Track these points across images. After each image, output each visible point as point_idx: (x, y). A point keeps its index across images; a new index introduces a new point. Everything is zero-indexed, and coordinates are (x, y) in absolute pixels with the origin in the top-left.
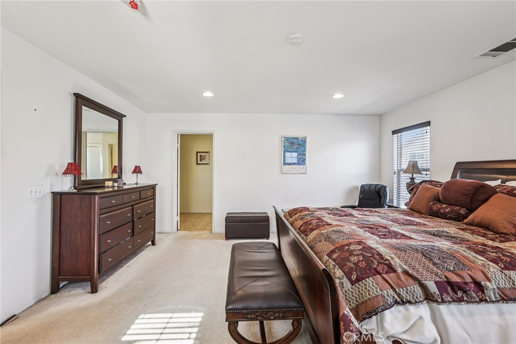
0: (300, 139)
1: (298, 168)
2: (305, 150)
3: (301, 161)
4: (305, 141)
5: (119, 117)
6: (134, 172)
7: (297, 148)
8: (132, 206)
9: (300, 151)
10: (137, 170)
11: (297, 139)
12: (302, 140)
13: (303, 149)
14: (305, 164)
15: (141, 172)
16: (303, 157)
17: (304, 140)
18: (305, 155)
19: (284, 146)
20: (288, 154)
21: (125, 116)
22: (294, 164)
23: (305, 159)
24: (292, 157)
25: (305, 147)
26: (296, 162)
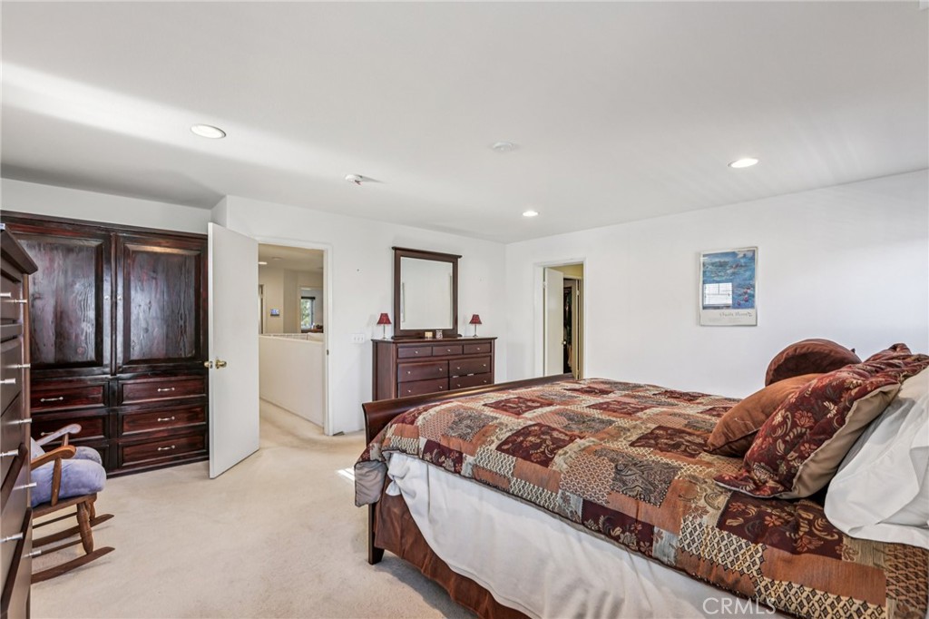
0: (741, 255)
1: (737, 314)
2: (752, 277)
3: (744, 299)
4: (753, 259)
5: (453, 259)
6: (472, 322)
7: (734, 274)
8: (448, 360)
9: (738, 280)
10: (476, 320)
11: (734, 254)
12: (745, 255)
13: (748, 273)
14: (752, 307)
15: (480, 323)
16: (749, 291)
17: (750, 254)
18: (753, 287)
19: (704, 272)
20: (710, 288)
21: (460, 257)
22: (728, 307)
23: (753, 296)
24: (721, 293)
25: (753, 270)
26: (730, 302)
